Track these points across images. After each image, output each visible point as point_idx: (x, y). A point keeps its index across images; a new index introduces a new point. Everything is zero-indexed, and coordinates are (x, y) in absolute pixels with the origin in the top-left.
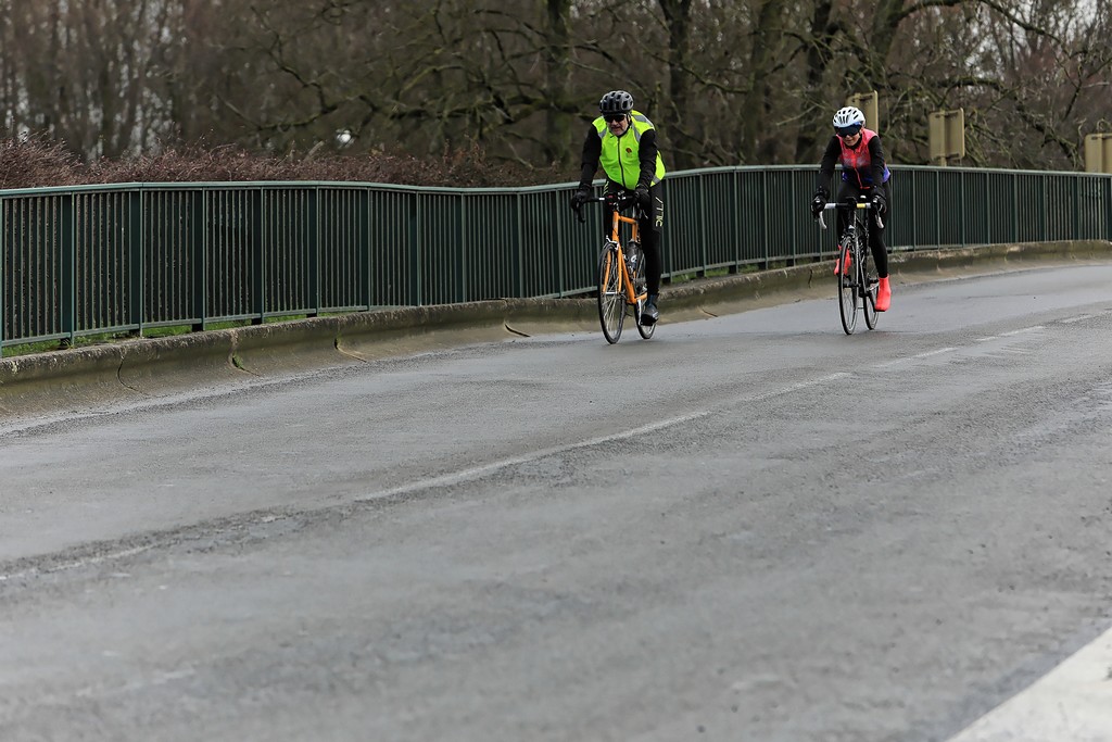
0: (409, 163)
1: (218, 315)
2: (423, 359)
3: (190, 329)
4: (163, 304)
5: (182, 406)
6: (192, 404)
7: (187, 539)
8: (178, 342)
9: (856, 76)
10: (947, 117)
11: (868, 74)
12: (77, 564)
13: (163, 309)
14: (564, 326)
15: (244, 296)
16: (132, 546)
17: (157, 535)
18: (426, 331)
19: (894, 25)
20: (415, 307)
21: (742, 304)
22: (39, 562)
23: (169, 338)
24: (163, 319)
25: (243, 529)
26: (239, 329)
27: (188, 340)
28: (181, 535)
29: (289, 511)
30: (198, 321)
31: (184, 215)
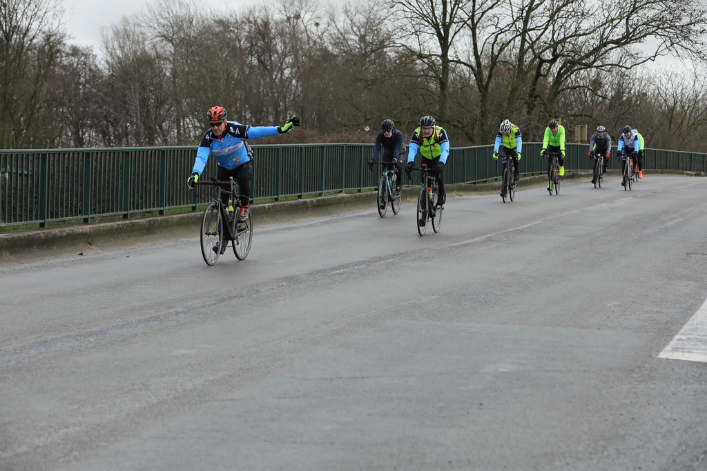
9: (543, 112)
10: (581, 127)
11: (547, 112)
14: (472, 193)
19: (556, 96)
21: (524, 188)
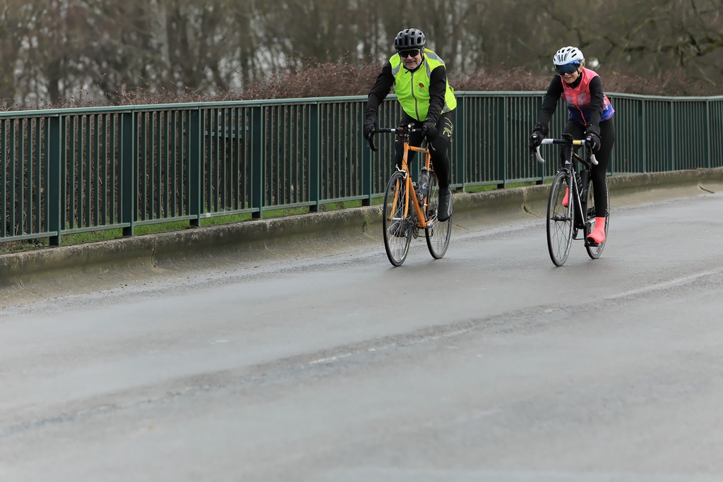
0: (637, 80)
1: (514, 178)
2: (647, 207)
3: (496, 187)
4: (478, 171)
5: (492, 237)
6: (498, 235)
7: (495, 324)
8: (489, 196)
12: (423, 341)
13: (478, 174)
15: (531, 166)
16: (459, 328)
17: (476, 321)
18: (649, 189)
20: (641, 174)
22: (398, 339)
23: (483, 193)
24: (478, 181)
25: (532, 317)
26: (528, 187)
27: (494, 194)
28: (491, 322)
29: (561, 306)
30: (501, 182)
31: (491, 113)
